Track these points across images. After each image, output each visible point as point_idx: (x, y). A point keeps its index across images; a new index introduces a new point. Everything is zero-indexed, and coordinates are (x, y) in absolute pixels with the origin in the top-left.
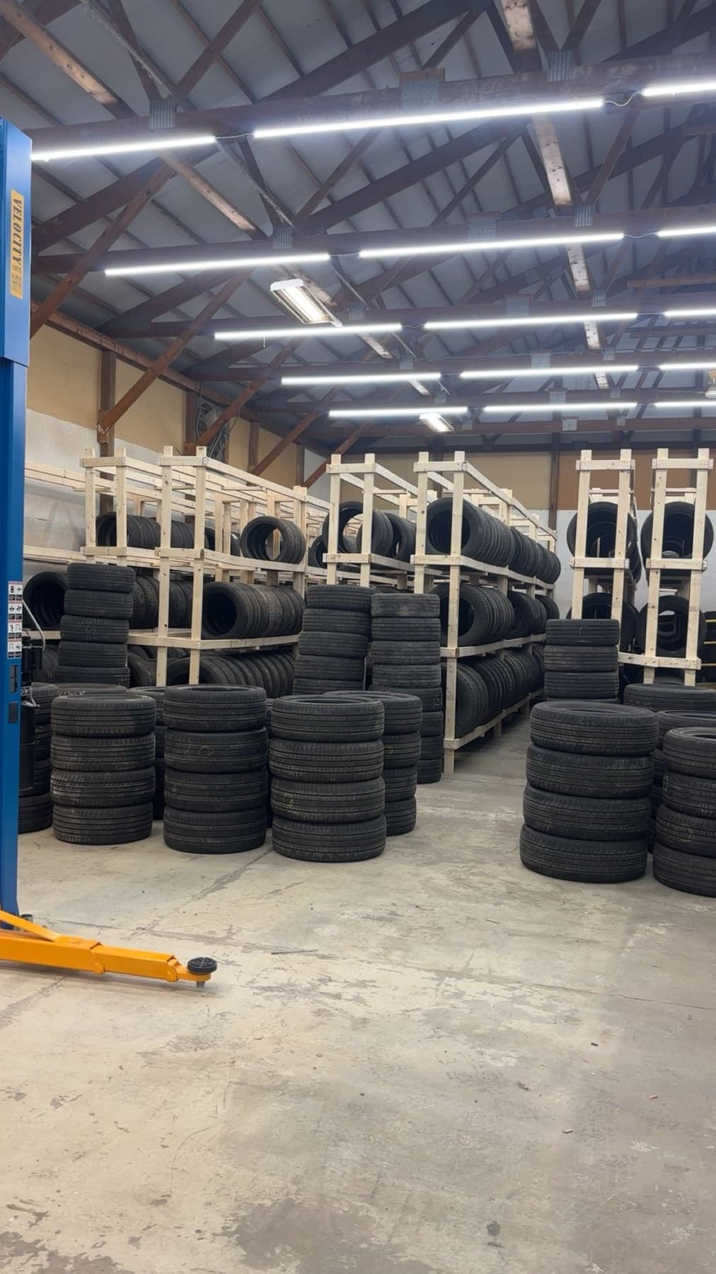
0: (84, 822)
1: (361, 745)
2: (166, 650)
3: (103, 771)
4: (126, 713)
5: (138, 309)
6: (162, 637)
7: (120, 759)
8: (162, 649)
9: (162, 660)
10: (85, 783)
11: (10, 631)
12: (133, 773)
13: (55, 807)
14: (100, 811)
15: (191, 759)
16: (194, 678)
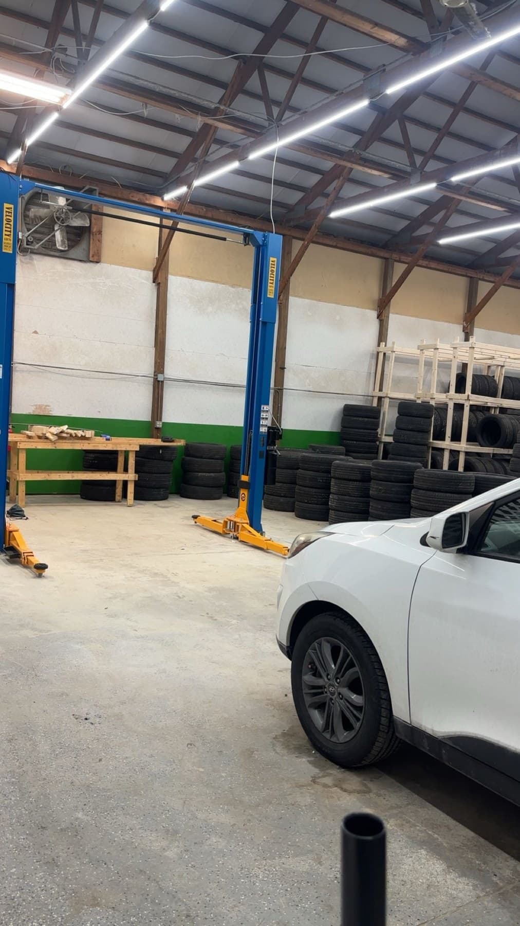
0: (336, 517)
1: (448, 495)
2: (449, 451)
3: (346, 495)
4: (356, 470)
5: (490, 251)
6: (447, 444)
7: (353, 491)
8: (446, 450)
9: (446, 455)
10: (338, 500)
11: (261, 423)
12: (358, 498)
13: (330, 511)
14: (342, 513)
15: (376, 493)
16: (461, 468)
